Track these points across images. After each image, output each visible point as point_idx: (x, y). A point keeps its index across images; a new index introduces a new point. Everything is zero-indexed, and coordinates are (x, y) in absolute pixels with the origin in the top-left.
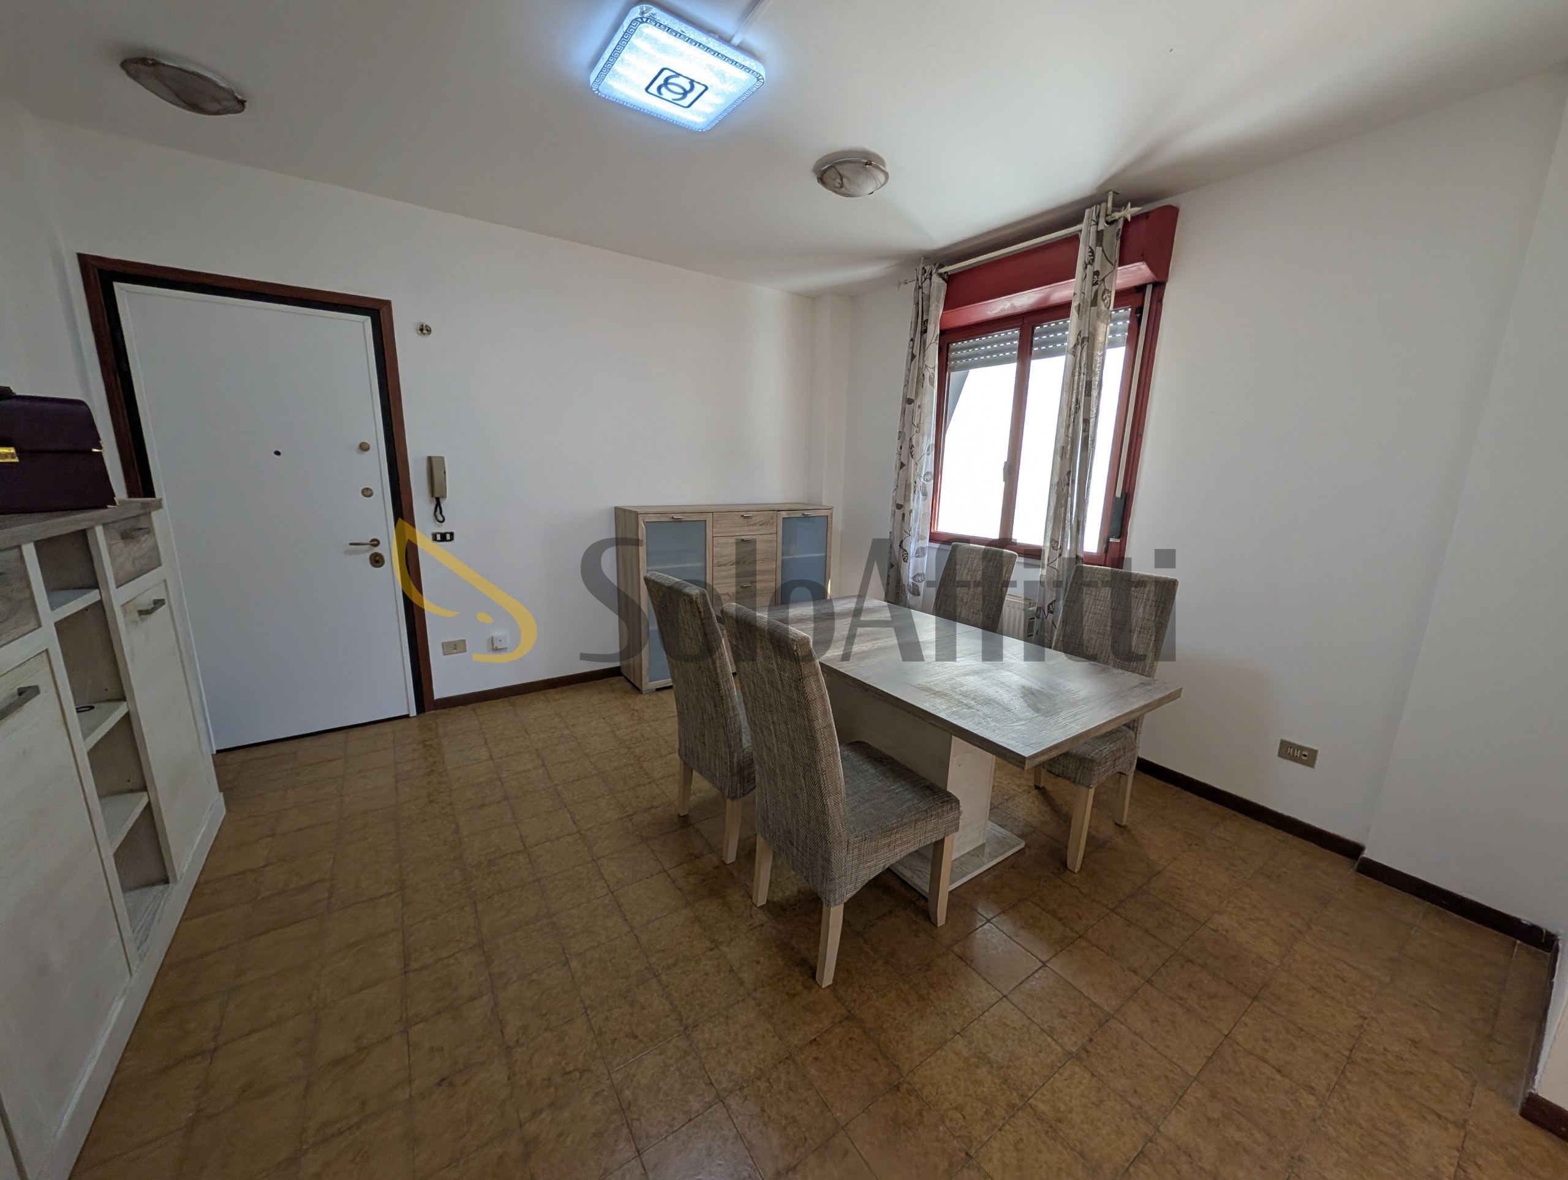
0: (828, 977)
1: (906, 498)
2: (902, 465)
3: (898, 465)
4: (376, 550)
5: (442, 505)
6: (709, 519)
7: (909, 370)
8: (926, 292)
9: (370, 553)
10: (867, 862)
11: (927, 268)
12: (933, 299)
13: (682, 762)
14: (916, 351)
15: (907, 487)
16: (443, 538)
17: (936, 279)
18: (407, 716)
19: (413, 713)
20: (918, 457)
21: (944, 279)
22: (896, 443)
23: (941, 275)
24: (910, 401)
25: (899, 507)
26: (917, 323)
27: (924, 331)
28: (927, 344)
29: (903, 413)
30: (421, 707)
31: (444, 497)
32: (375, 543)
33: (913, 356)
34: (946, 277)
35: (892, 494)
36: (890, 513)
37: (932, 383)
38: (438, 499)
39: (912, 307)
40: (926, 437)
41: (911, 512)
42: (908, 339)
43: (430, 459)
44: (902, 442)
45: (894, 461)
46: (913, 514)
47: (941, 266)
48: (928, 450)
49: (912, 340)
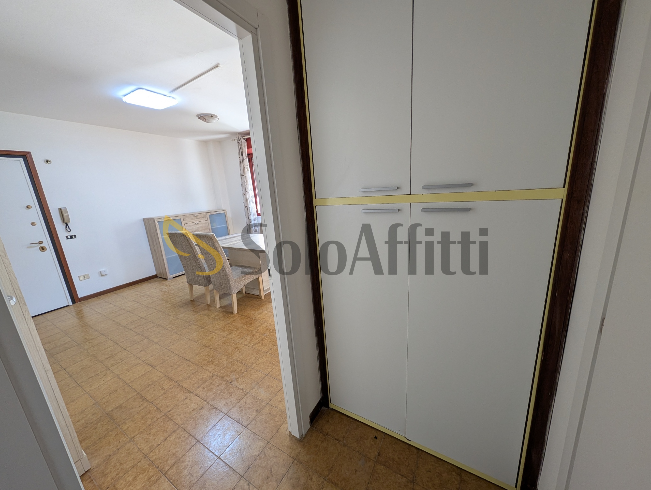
0: (236, 312)
1: (247, 204)
2: (244, 194)
3: (243, 195)
4: (42, 245)
5: (69, 225)
6: (182, 218)
7: (240, 166)
8: (241, 144)
9: (39, 247)
10: (239, 283)
11: (239, 137)
12: (243, 145)
13: (189, 284)
14: (241, 161)
15: (247, 201)
16: (71, 237)
17: (243, 140)
18: (68, 306)
19: (71, 304)
20: (248, 192)
21: (245, 140)
22: (241, 188)
23: (244, 139)
24: (242, 175)
25: (246, 207)
26: (240, 153)
27: (242, 155)
28: (244, 159)
29: (241, 179)
30: (74, 301)
31: (69, 222)
32: (40, 243)
33: (241, 162)
34: (246, 140)
35: (243, 203)
36: (244, 209)
37: (248, 170)
38: (67, 224)
39: (238, 148)
40: (249, 186)
41: (249, 208)
42: (238, 158)
43: (60, 209)
44: (243, 187)
45: (242, 194)
46: (250, 208)
47: (243, 136)
48: (251, 189)
49: (239, 157)
